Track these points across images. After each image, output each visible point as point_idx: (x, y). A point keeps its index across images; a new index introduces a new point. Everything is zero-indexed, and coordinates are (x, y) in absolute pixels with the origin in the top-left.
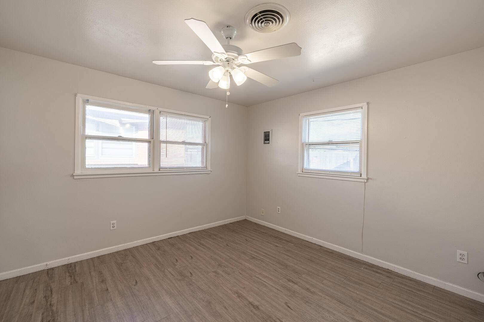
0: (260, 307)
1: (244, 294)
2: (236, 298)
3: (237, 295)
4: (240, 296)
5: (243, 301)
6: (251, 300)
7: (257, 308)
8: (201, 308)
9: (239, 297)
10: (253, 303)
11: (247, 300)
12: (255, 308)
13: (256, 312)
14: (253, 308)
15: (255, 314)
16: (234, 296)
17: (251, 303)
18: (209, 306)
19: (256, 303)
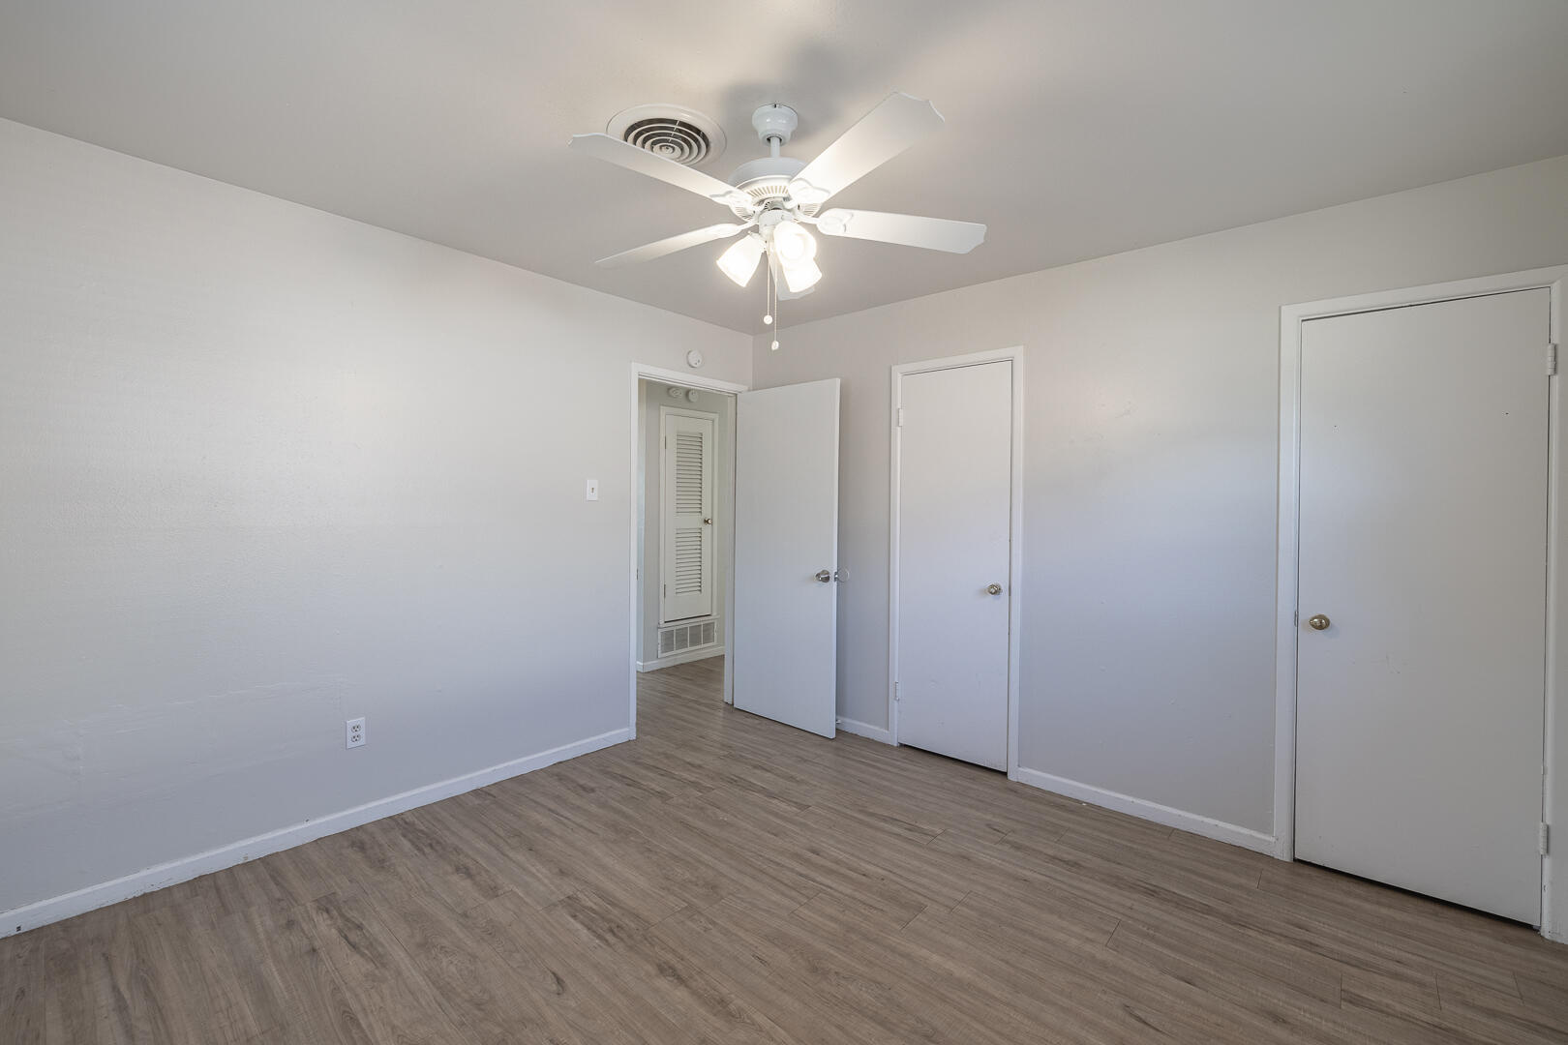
0: (651, 969)
1: (704, 1013)
2: (733, 996)
3: (732, 1007)
4: (719, 1005)
5: (709, 989)
6: (681, 994)
7: (665, 969)
8: (832, 952)
9: (722, 1002)
10: (675, 981)
11: (694, 993)
12: (670, 967)
13: (669, 957)
14: (679, 967)
15: (674, 951)
16: (739, 1002)
17: (681, 980)
18: (811, 959)
19: (663, 984)
